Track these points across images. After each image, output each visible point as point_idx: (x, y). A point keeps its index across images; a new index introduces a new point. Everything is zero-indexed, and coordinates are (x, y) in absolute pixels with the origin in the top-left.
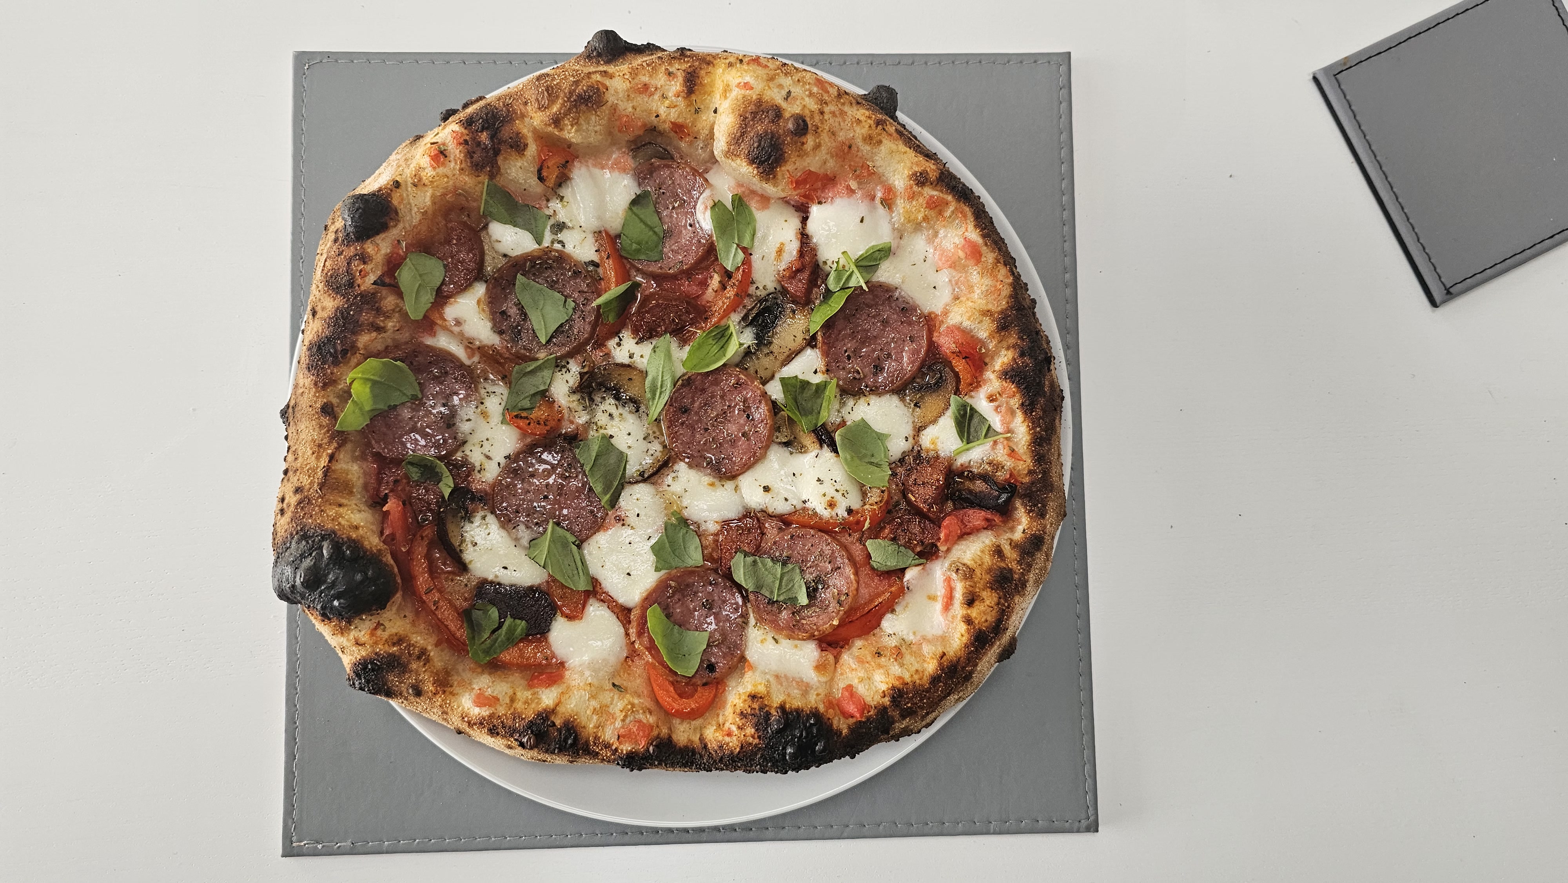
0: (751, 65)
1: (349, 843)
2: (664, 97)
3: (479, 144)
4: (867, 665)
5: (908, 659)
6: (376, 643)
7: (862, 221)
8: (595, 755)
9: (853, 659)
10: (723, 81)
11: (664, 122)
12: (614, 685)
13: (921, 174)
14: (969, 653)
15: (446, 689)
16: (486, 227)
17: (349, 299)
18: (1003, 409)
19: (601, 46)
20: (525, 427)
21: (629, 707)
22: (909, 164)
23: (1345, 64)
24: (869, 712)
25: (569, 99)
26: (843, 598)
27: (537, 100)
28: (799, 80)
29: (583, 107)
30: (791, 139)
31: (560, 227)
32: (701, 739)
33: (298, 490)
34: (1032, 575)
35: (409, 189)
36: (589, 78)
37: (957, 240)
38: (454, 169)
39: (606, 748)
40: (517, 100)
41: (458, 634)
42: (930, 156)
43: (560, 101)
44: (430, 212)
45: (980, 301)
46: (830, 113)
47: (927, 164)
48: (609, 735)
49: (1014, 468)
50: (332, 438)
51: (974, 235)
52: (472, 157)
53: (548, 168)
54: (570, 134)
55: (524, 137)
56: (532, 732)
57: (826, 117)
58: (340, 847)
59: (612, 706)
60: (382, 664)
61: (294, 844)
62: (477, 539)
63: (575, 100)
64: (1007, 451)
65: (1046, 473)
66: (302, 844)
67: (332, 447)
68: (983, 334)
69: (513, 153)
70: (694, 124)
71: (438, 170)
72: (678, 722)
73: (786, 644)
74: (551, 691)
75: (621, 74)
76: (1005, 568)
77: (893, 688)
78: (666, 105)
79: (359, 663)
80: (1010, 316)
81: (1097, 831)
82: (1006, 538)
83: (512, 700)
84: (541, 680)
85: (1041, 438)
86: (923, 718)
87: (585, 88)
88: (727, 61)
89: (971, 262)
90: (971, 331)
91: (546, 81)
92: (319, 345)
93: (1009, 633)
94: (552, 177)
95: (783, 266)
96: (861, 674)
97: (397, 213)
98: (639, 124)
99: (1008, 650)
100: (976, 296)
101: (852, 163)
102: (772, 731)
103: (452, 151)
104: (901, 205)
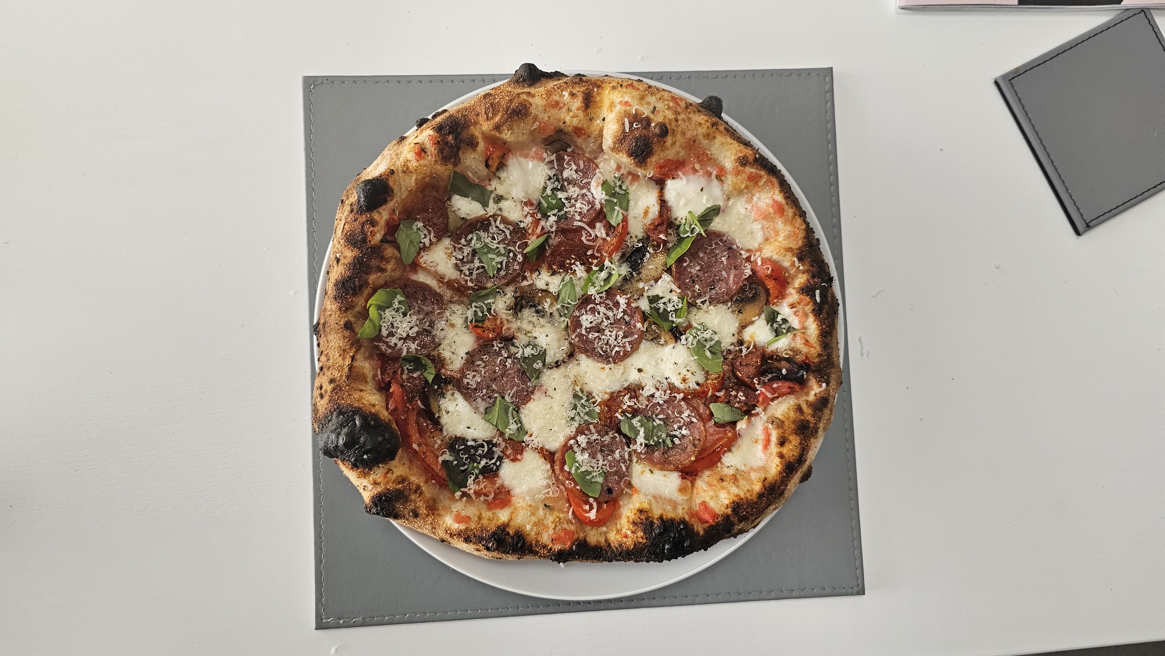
0: (628, 88)
1: (361, 618)
2: (569, 110)
3: (447, 143)
4: (715, 487)
5: (742, 482)
6: (388, 482)
7: (702, 190)
8: (535, 553)
9: (704, 483)
10: (609, 99)
11: (569, 126)
12: (546, 505)
13: (743, 158)
14: (783, 477)
15: (434, 512)
16: (449, 199)
17: (363, 250)
18: (800, 313)
19: (526, 75)
20: (482, 333)
21: (557, 520)
22: (734, 152)
23: (1016, 72)
24: (718, 519)
25: (506, 112)
26: (697, 442)
27: (486, 113)
28: (660, 98)
29: (516, 117)
30: (657, 140)
31: (499, 199)
32: (606, 540)
33: (332, 381)
34: (821, 424)
35: (400, 175)
36: (519, 97)
37: (768, 201)
38: (431, 161)
39: (543, 548)
40: (471, 113)
41: (440, 474)
42: (747, 144)
43: (500, 114)
44: (414, 190)
45: (784, 242)
46: (682, 120)
47: (747, 151)
48: (545, 538)
49: (808, 352)
50: (352, 345)
51: (779, 197)
52: (442, 153)
53: (493, 159)
54: (507, 135)
55: (476, 138)
56: (495, 540)
57: (679, 123)
58: (355, 621)
59: (545, 520)
60: (392, 496)
61: (324, 621)
62: (450, 409)
63: (510, 113)
64: (803, 341)
65: (829, 355)
66: (329, 620)
67: (353, 351)
68: (786, 264)
69: (469, 149)
70: (588, 128)
71: (420, 162)
72: (589, 529)
73: (658, 474)
74: (505, 511)
75: (540, 95)
76: (804, 420)
77: (733, 502)
78: (571, 115)
79: (377, 497)
80: (805, 251)
81: (864, 594)
82: (803, 399)
83: (480, 518)
84: (497, 504)
85: (826, 332)
86: (753, 521)
87: (516, 104)
88: (611, 85)
89: (778, 216)
90: (778, 262)
91: (490, 100)
92: (343, 282)
93: (807, 463)
94: (494, 164)
95: (648, 221)
96: (711, 493)
97: (393, 192)
98: (552, 128)
99: (807, 475)
100: (780, 239)
101: (696, 152)
102: (655, 534)
103: (429, 149)
104: (730, 180)
